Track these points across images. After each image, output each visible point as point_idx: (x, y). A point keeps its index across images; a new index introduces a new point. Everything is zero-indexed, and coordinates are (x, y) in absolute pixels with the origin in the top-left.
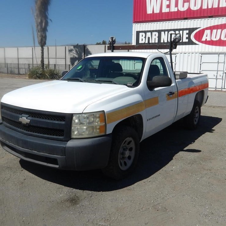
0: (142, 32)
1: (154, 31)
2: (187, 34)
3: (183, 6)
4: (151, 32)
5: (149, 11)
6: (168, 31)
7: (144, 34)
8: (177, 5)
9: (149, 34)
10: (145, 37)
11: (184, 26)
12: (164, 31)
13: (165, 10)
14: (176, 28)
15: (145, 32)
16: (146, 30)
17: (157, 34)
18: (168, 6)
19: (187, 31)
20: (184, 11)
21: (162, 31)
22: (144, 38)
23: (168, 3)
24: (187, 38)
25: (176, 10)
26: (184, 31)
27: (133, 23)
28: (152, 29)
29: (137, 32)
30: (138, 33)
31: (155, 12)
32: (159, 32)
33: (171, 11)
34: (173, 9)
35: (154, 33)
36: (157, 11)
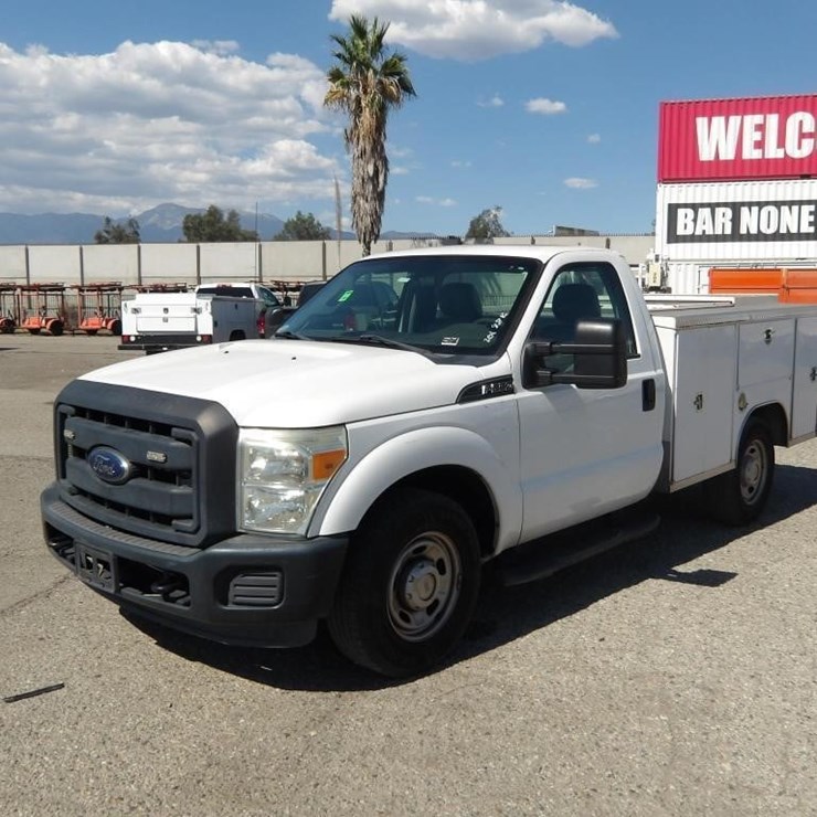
0: (686, 206)
1: (719, 205)
2: (811, 213)
3: (800, 147)
4: (713, 206)
5: (706, 154)
6: (761, 205)
7: (690, 212)
8: (781, 143)
9: (705, 213)
10: (695, 220)
11: (793, 195)
12: (750, 205)
13: (750, 153)
14: (780, 199)
15: (695, 207)
16: (698, 201)
17: (729, 212)
18: (760, 145)
19: (812, 208)
20: (802, 160)
21: (743, 204)
22: (692, 223)
23: (757, 136)
24: (811, 224)
25: (780, 154)
26: (803, 207)
27: (659, 182)
28: (714, 201)
29: (670, 205)
30: (673, 209)
31: (722, 157)
32: (736, 207)
33: (766, 157)
34: (773, 152)
35: (719, 211)
36: (728, 154)
